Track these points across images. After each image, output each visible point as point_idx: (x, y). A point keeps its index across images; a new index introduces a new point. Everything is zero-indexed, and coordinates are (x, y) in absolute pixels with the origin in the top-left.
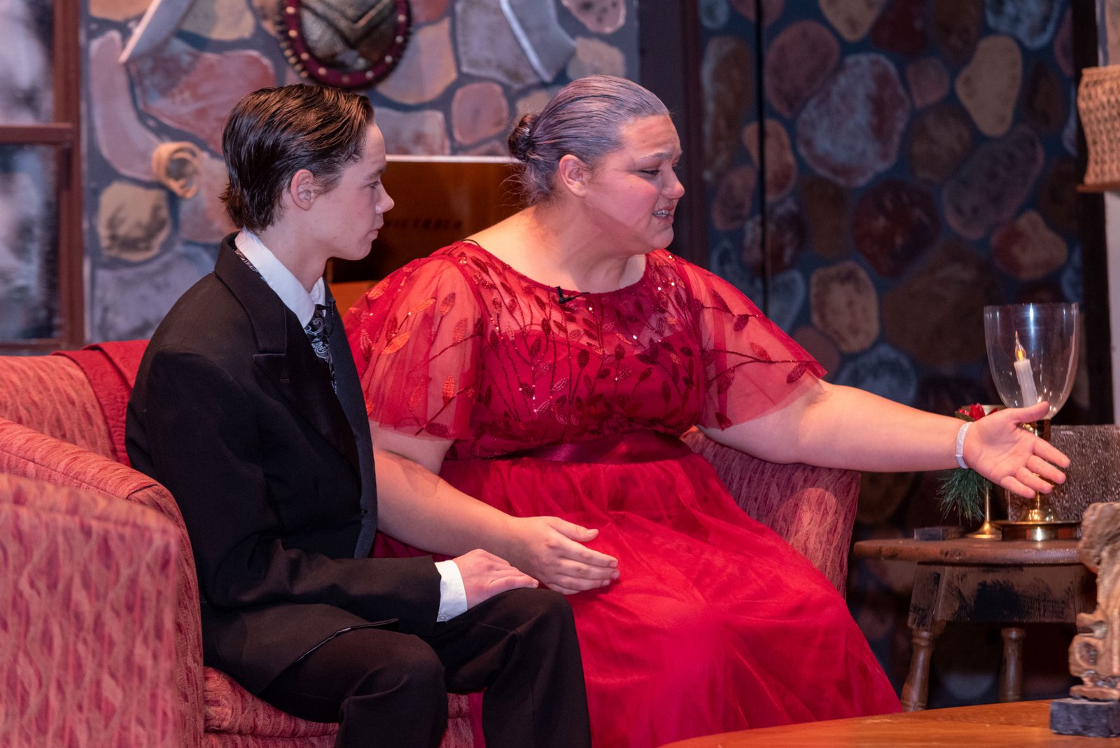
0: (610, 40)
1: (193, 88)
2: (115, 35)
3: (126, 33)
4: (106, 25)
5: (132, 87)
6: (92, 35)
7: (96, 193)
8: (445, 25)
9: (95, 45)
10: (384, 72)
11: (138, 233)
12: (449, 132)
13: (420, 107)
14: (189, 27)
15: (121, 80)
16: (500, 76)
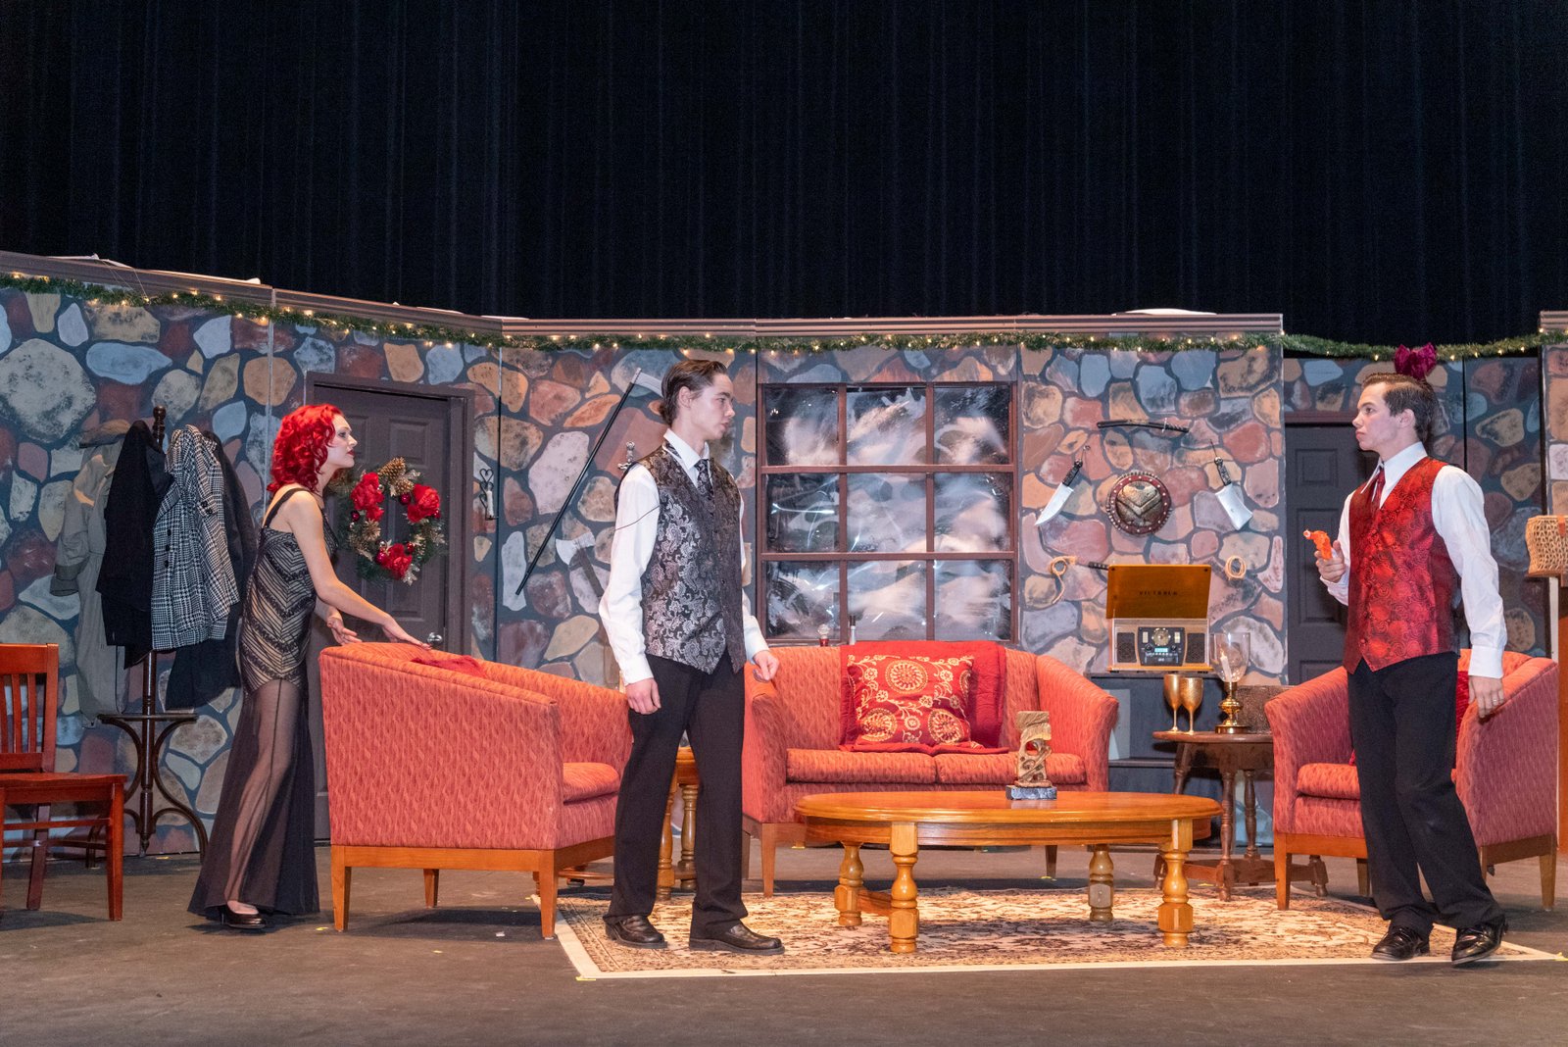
0: (1271, 511)
1: (1069, 536)
2: (1034, 514)
3: (1038, 513)
4: (1029, 510)
5: (1040, 536)
6: (1022, 515)
7: (1024, 580)
8: (1189, 506)
9: (1024, 518)
10: (1156, 527)
11: (1042, 596)
12: (1189, 552)
13: (1175, 542)
14: (1066, 510)
15: (1036, 533)
16: (1215, 528)
